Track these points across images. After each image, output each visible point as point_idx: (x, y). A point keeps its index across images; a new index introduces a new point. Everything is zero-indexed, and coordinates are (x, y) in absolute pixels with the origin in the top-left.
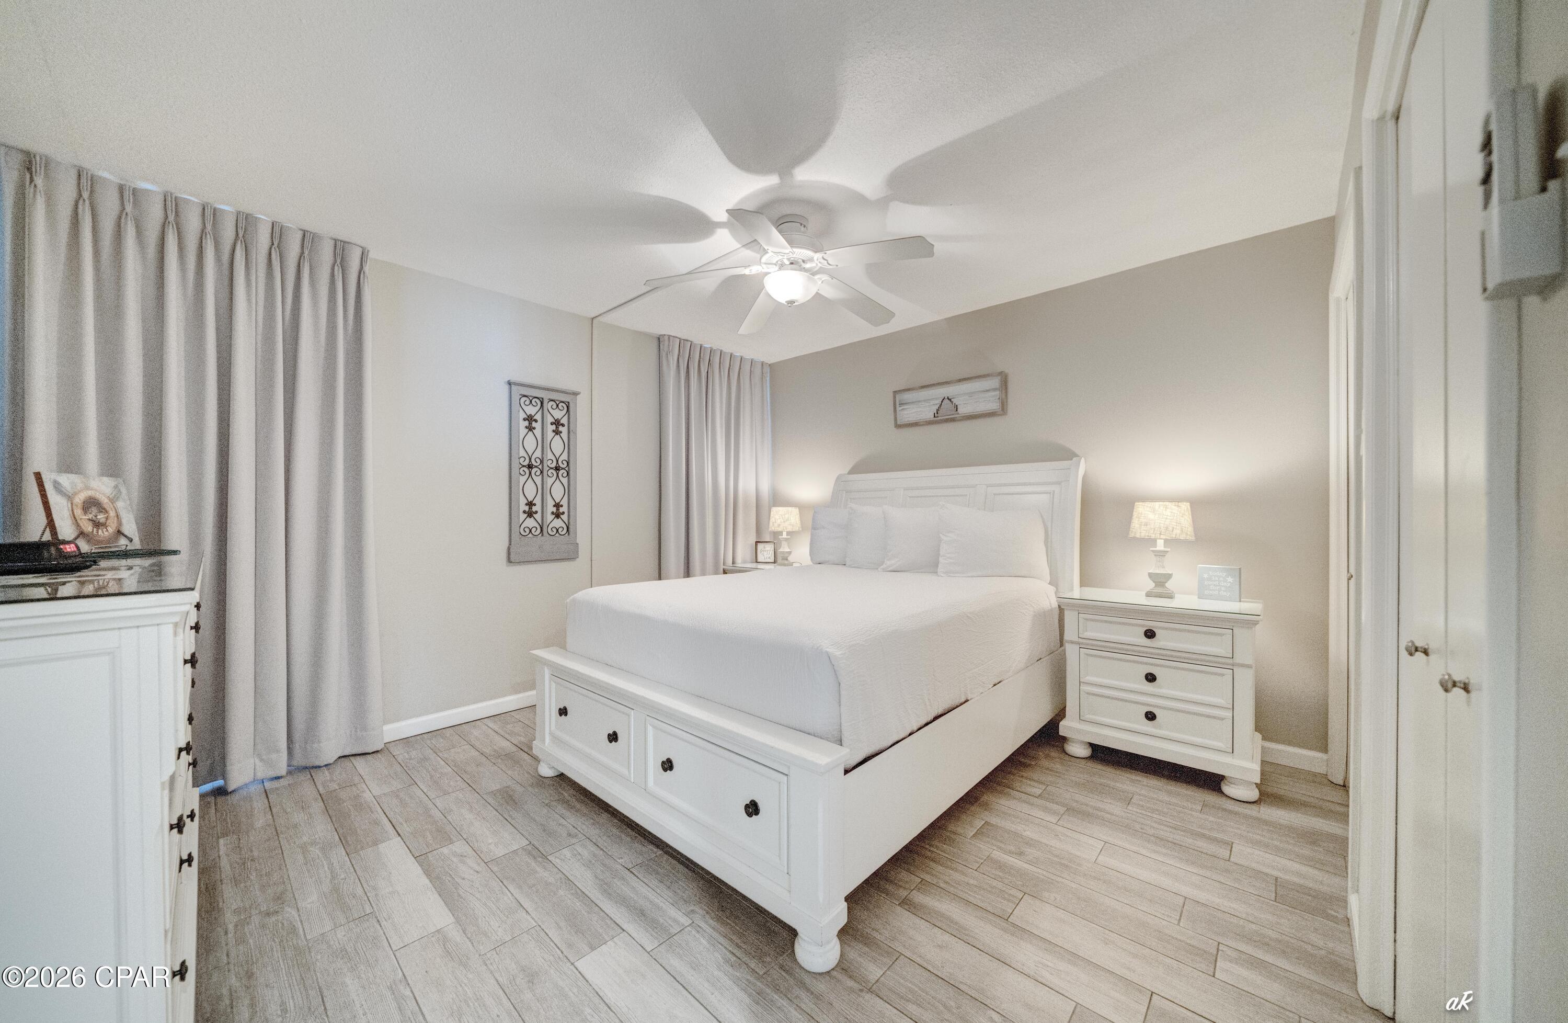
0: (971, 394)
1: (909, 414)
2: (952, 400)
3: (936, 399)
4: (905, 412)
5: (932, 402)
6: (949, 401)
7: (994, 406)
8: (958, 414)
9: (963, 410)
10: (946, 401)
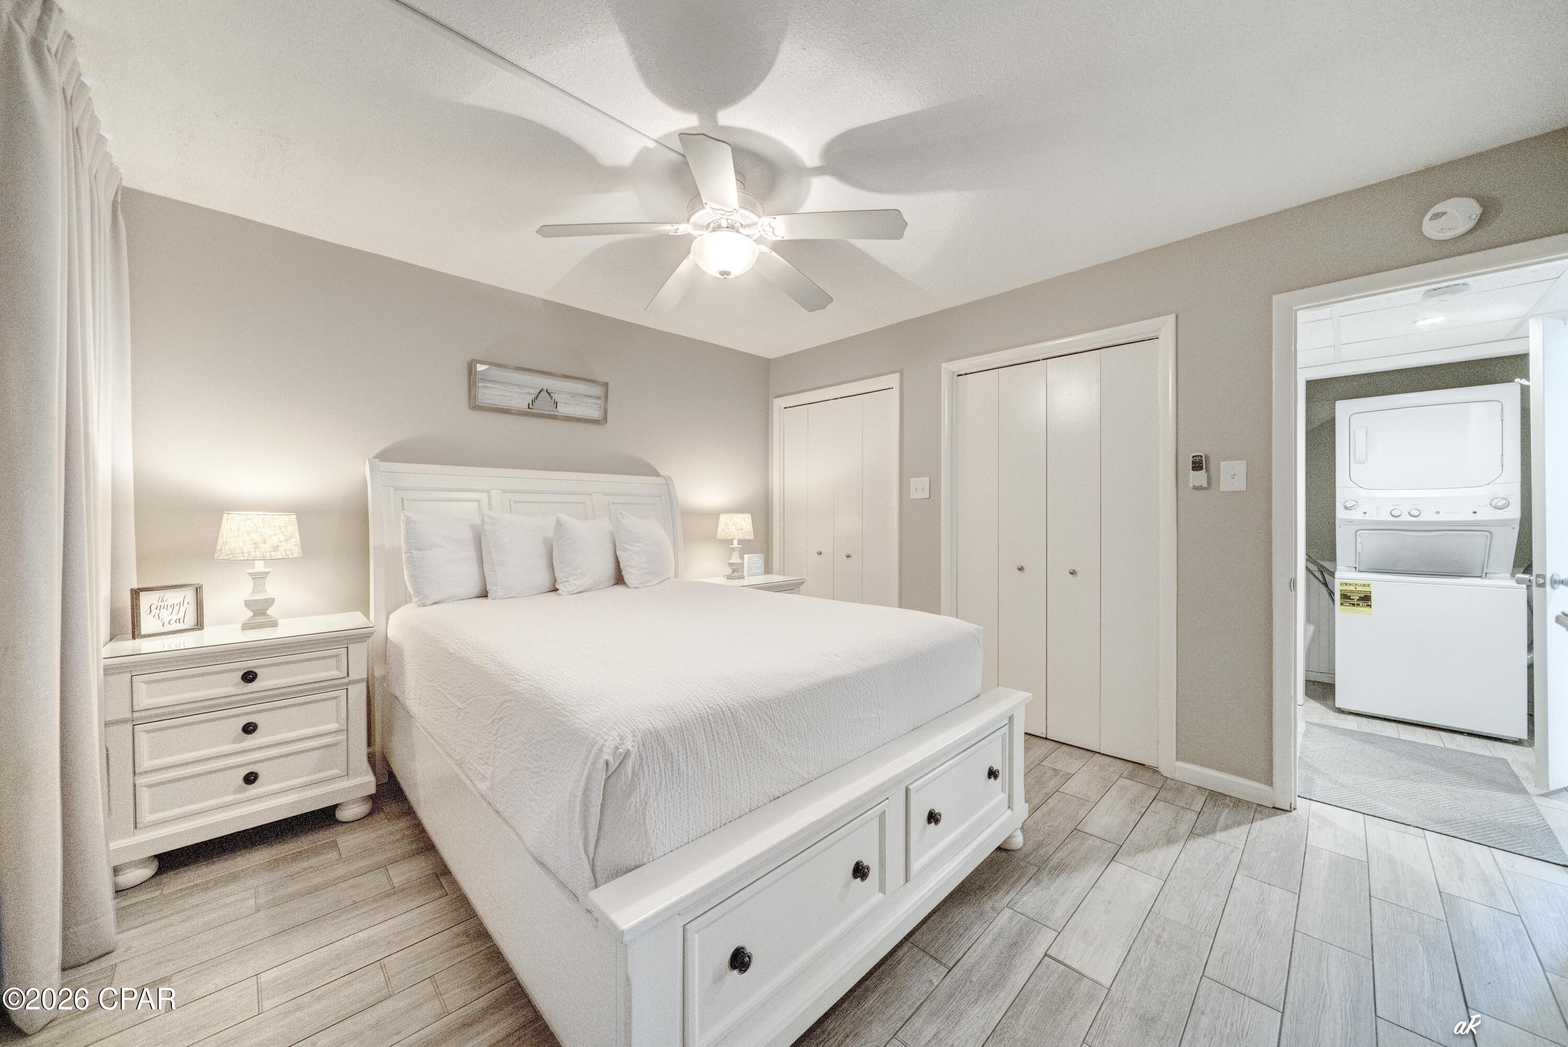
0: (574, 395)
1: (490, 395)
2: (552, 394)
3: (533, 388)
4: (488, 391)
5: (526, 390)
6: (548, 395)
7: (595, 414)
8: (558, 412)
9: (563, 409)
10: (544, 394)
